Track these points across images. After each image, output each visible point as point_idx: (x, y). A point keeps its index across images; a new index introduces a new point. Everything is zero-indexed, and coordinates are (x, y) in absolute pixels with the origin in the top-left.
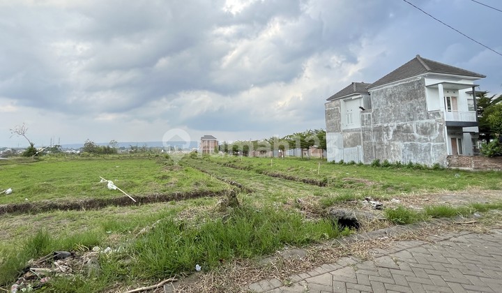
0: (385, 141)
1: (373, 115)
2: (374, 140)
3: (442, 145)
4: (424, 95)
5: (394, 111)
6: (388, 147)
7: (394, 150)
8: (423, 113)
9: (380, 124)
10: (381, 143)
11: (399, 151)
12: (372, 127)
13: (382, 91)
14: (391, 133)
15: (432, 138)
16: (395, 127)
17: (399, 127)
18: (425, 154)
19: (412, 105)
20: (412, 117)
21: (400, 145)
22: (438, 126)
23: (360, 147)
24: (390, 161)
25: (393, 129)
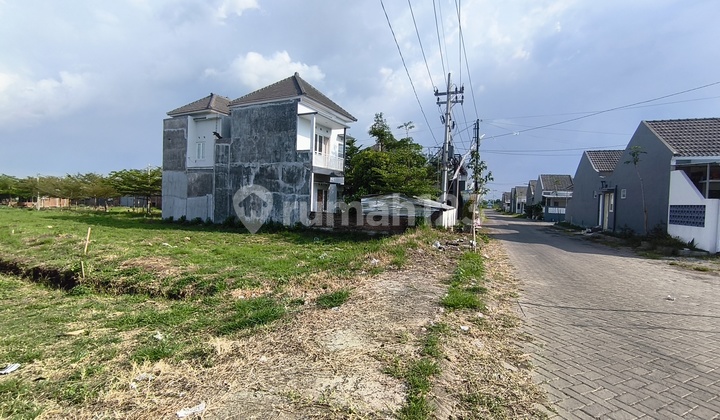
1: (232, 148)
2: (230, 187)
4: (295, 128)
5: (258, 145)
8: (291, 153)
9: (239, 163)
12: (229, 166)
13: (247, 112)
14: (252, 177)
15: (298, 188)
16: (258, 170)
17: (262, 169)
20: (278, 157)
22: (305, 172)
23: (211, 196)
25: (254, 172)
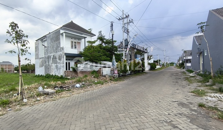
0: (50, 64)
1: (47, 50)
2: (47, 64)
3: (63, 65)
5: (52, 47)
6: (51, 66)
7: (52, 69)
8: (59, 48)
9: (49, 55)
10: (49, 65)
12: (47, 56)
13: (50, 36)
14: (52, 59)
15: (62, 62)
17: (54, 56)
18: (60, 71)
19: (57, 44)
20: (57, 51)
21: (54, 66)
22: (63, 55)
23: (44, 67)
24: (51, 74)
25: (52, 57)
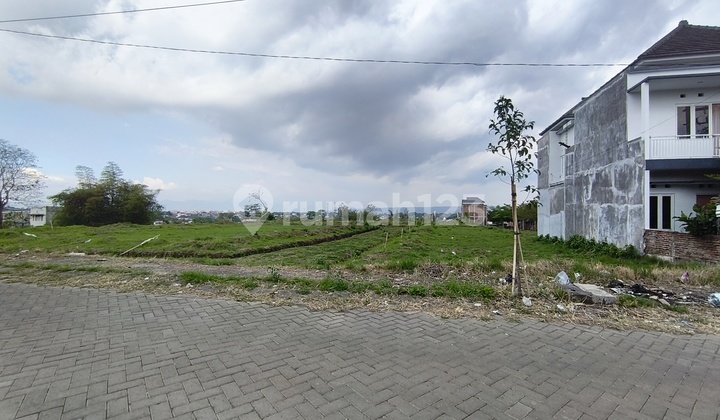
0: (585, 204)
1: (575, 156)
2: (575, 202)
3: (640, 209)
4: (624, 111)
6: (587, 211)
7: (592, 220)
8: (623, 146)
9: (580, 172)
10: (580, 206)
11: (596, 221)
13: (585, 110)
14: (590, 187)
16: (594, 176)
18: (622, 228)
19: (612, 131)
20: (611, 156)
21: (598, 209)
22: (637, 169)
23: (563, 212)
24: (588, 238)
